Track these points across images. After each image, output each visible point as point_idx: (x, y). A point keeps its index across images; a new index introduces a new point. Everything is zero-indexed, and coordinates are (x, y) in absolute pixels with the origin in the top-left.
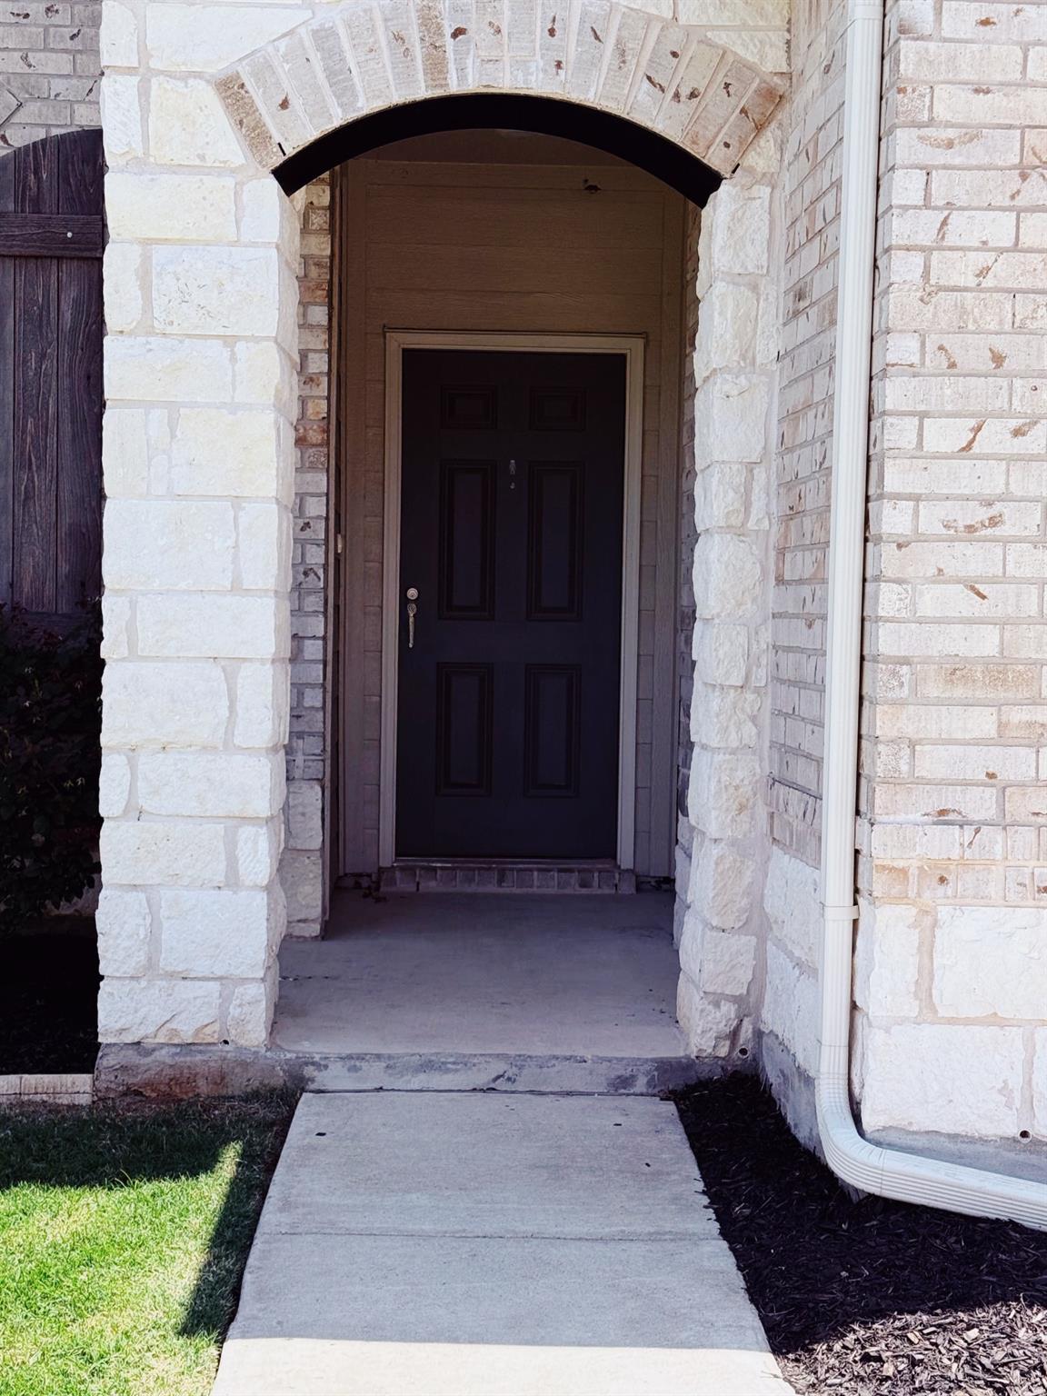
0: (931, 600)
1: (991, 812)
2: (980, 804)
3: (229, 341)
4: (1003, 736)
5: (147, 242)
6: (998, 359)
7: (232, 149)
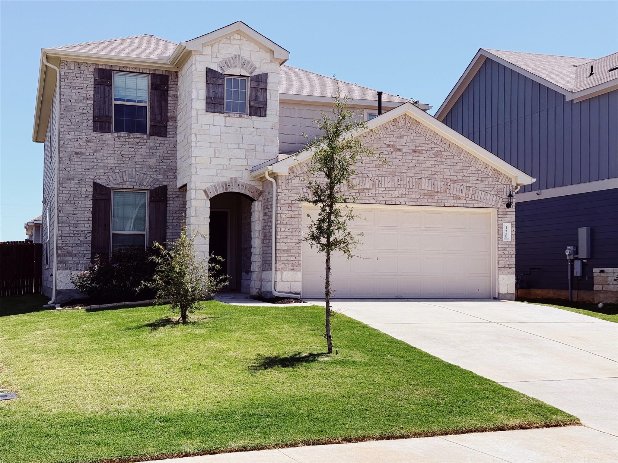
0: (282, 244)
1: (287, 263)
2: (286, 262)
3: (204, 217)
4: (288, 256)
5: (196, 207)
6: (287, 223)
7: (205, 197)
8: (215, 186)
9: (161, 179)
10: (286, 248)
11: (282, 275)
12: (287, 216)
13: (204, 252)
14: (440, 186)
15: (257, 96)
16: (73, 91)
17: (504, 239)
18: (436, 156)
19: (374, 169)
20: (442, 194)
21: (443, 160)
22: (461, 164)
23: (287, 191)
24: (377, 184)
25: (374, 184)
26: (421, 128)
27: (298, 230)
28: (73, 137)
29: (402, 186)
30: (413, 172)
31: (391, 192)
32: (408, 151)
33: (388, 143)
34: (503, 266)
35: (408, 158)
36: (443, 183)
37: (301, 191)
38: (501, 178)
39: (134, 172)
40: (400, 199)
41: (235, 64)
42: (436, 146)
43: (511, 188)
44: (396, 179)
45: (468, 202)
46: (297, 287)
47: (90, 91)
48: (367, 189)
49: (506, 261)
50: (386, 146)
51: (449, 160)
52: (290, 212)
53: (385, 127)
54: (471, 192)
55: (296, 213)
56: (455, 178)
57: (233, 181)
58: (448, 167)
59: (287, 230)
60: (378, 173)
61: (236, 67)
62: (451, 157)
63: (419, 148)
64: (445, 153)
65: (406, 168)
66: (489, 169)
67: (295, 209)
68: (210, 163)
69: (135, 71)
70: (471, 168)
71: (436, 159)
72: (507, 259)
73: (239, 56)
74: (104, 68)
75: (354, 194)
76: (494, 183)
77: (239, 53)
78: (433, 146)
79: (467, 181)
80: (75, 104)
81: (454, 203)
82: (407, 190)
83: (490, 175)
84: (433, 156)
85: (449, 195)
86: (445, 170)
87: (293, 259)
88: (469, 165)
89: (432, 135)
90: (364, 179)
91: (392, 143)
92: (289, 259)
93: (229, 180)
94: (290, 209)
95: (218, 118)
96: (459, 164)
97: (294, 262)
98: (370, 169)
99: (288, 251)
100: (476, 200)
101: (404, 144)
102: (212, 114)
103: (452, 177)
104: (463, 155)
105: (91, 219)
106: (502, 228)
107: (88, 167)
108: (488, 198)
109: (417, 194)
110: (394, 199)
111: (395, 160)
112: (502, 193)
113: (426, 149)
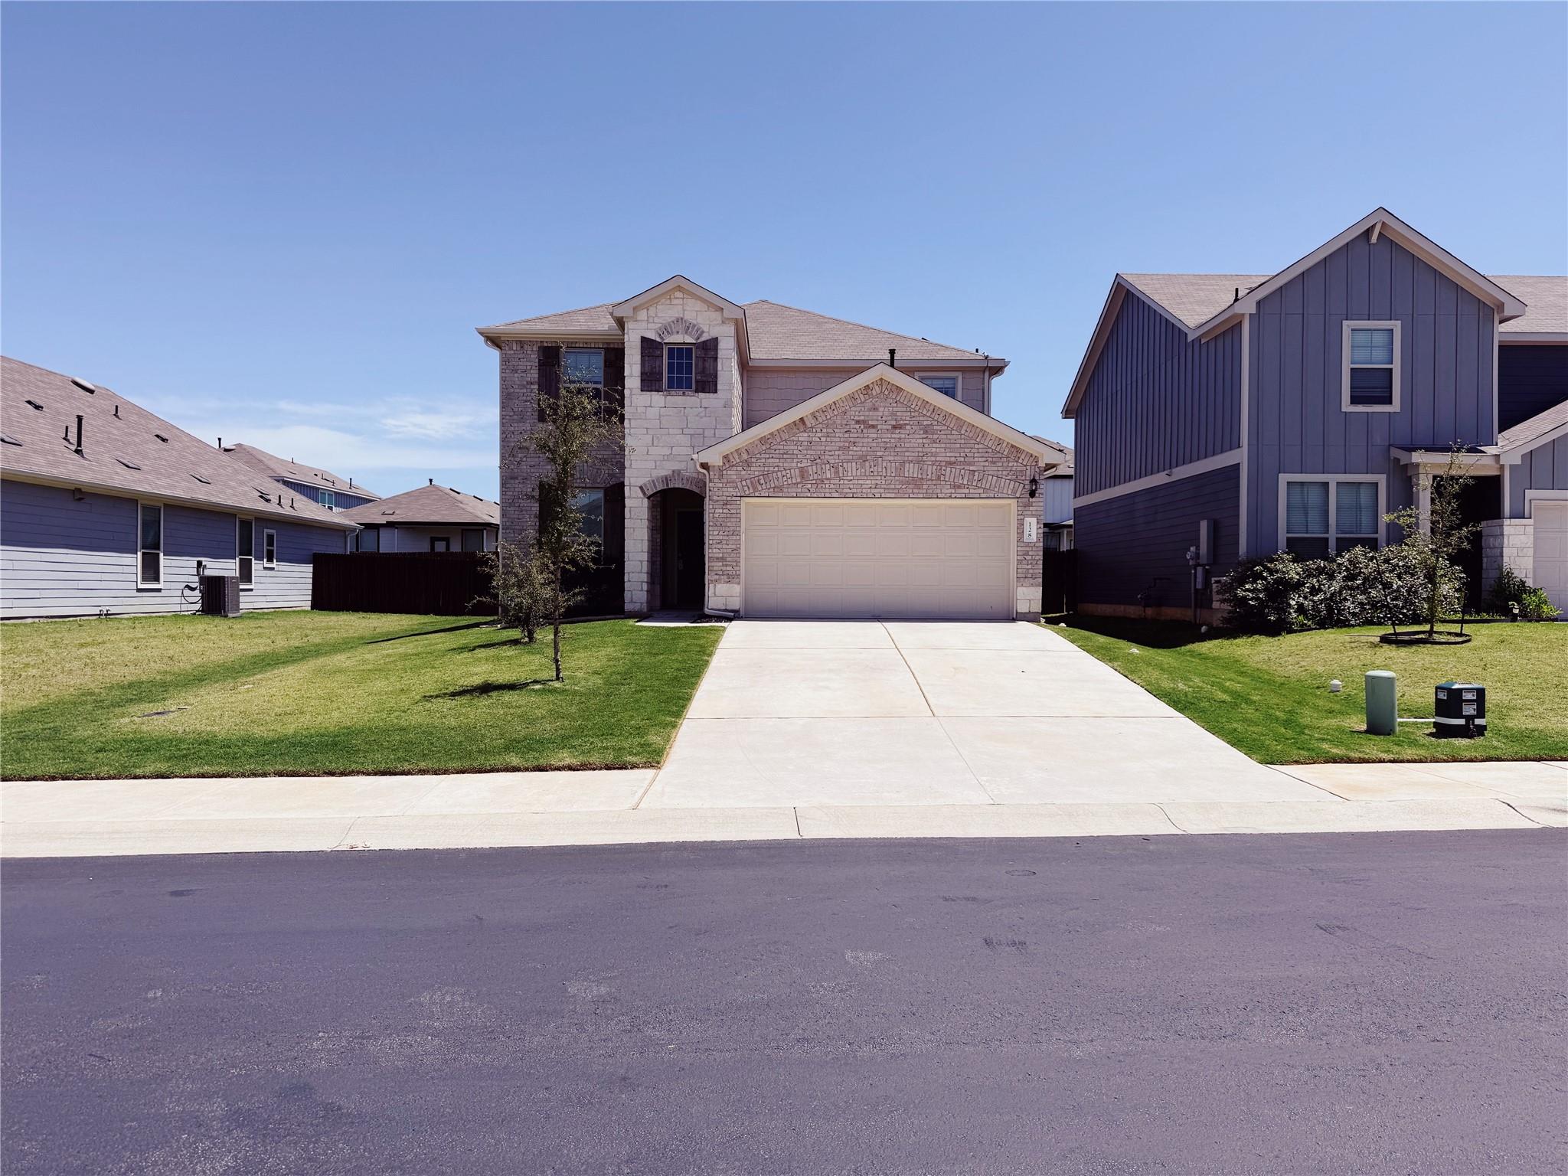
0: (717, 551)
2: (722, 573)
4: (723, 565)
7: (641, 495)
8: (653, 481)
9: (618, 475)
10: (721, 555)
11: (715, 589)
12: (722, 515)
13: (641, 562)
14: (931, 471)
15: (704, 368)
16: (516, 375)
17: (1026, 539)
18: (926, 432)
19: (837, 453)
20: (934, 482)
21: (935, 437)
22: (963, 441)
23: (721, 485)
24: (841, 472)
25: (837, 472)
26: (904, 395)
27: (736, 533)
28: (516, 429)
29: (876, 474)
30: (892, 454)
31: (860, 482)
32: (884, 427)
33: (856, 418)
34: (1023, 576)
35: (885, 436)
36: (935, 467)
37: (739, 484)
38: (1023, 457)
39: (585, 467)
40: (873, 491)
41: (677, 329)
42: (925, 418)
43: (1037, 470)
44: (867, 463)
45: (972, 491)
46: (735, 603)
47: (534, 375)
48: (827, 479)
49: (1028, 569)
50: (854, 422)
51: (945, 437)
52: (725, 511)
53: (852, 397)
54: (976, 478)
55: (732, 511)
56: (953, 459)
57: (676, 475)
58: (943, 445)
59: (721, 533)
60: (842, 457)
61: (678, 332)
62: (947, 432)
63: (902, 422)
64: (938, 428)
65: (883, 449)
66: (1005, 445)
67: (732, 507)
68: (647, 454)
69: (585, 346)
70: (976, 446)
71: (925, 436)
72: (1030, 567)
73: (682, 319)
74: (550, 345)
75: (810, 486)
76: (1011, 464)
77: (682, 316)
78: (921, 418)
79: (970, 464)
80: (518, 391)
81: (951, 493)
82: (883, 478)
83: (1005, 453)
84: (922, 432)
85: (944, 483)
86: (938, 450)
87: (728, 568)
88: (975, 442)
89: (919, 404)
90: (823, 466)
91: (862, 418)
92: (724, 568)
93: (670, 473)
94: (724, 507)
95: (657, 398)
96: (960, 441)
97: (730, 573)
98: (830, 453)
99: (722, 559)
100: (985, 489)
101: (880, 418)
102: (648, 393)
103: (948, 459)
104: (964, 428)
105: (538, 524)
106: (1023, 525)
107: (533, 463)
108: (1002, 484)
109: (898, 483)
110: (864, 491)
111: (866, 440)
112: (1023, 478)
113: (911, 423)
